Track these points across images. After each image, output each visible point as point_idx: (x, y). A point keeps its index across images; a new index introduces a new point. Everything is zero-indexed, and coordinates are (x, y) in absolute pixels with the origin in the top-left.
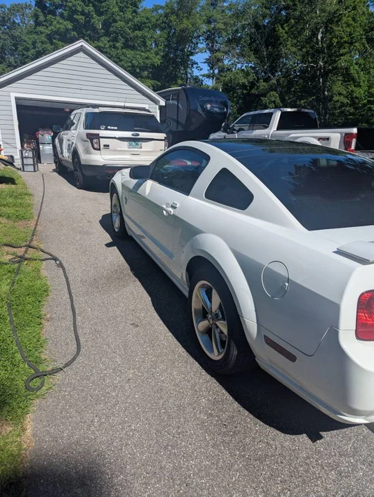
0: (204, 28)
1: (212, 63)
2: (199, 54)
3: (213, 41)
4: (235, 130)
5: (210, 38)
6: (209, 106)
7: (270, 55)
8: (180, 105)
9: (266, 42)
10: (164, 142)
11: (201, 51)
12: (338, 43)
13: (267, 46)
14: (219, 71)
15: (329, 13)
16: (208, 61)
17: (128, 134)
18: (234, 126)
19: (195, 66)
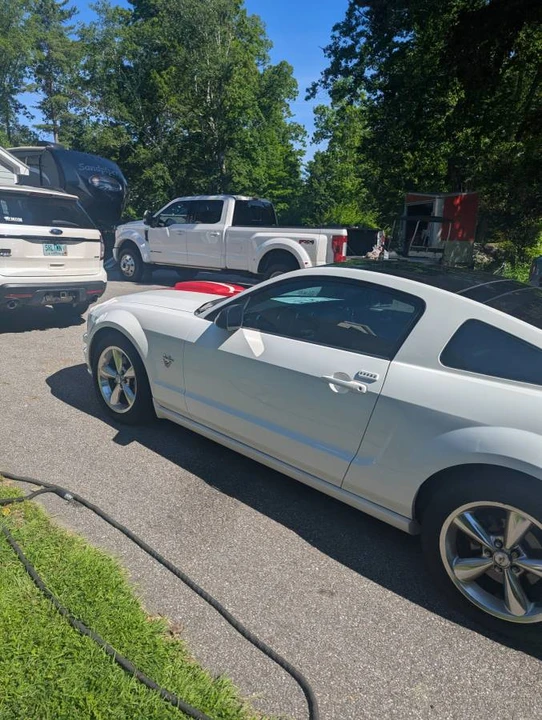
0: (32, 55)
1: (50, 109)
2: (27, 93)
3: (49, 78)
4: (161, 222)
5: (44, 71)
6: (96, 181)
7: (147, 111)
8: (44, 175)
9: (139, 91)
10: (99, 243)
11: (29, 89)
12: (231, 106)
13: (143, 98)
14: (62, 123)
15: (223, 66)
16: (42, 106)
17: (44, 231)
18: (159, 216)
19: (21, 111)
